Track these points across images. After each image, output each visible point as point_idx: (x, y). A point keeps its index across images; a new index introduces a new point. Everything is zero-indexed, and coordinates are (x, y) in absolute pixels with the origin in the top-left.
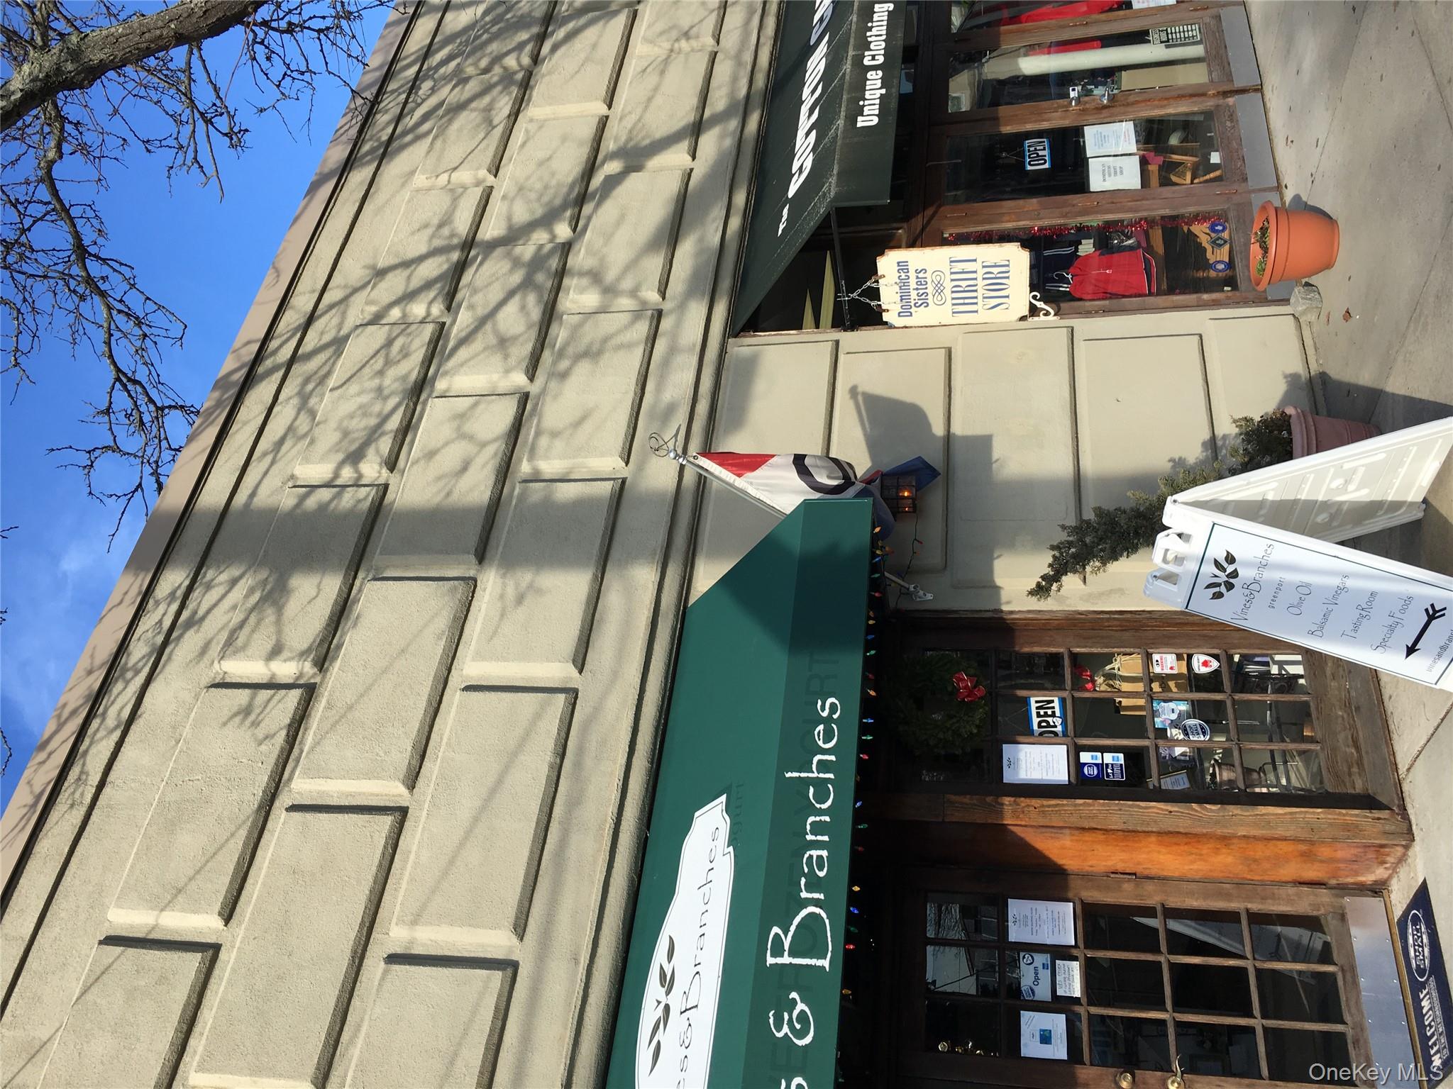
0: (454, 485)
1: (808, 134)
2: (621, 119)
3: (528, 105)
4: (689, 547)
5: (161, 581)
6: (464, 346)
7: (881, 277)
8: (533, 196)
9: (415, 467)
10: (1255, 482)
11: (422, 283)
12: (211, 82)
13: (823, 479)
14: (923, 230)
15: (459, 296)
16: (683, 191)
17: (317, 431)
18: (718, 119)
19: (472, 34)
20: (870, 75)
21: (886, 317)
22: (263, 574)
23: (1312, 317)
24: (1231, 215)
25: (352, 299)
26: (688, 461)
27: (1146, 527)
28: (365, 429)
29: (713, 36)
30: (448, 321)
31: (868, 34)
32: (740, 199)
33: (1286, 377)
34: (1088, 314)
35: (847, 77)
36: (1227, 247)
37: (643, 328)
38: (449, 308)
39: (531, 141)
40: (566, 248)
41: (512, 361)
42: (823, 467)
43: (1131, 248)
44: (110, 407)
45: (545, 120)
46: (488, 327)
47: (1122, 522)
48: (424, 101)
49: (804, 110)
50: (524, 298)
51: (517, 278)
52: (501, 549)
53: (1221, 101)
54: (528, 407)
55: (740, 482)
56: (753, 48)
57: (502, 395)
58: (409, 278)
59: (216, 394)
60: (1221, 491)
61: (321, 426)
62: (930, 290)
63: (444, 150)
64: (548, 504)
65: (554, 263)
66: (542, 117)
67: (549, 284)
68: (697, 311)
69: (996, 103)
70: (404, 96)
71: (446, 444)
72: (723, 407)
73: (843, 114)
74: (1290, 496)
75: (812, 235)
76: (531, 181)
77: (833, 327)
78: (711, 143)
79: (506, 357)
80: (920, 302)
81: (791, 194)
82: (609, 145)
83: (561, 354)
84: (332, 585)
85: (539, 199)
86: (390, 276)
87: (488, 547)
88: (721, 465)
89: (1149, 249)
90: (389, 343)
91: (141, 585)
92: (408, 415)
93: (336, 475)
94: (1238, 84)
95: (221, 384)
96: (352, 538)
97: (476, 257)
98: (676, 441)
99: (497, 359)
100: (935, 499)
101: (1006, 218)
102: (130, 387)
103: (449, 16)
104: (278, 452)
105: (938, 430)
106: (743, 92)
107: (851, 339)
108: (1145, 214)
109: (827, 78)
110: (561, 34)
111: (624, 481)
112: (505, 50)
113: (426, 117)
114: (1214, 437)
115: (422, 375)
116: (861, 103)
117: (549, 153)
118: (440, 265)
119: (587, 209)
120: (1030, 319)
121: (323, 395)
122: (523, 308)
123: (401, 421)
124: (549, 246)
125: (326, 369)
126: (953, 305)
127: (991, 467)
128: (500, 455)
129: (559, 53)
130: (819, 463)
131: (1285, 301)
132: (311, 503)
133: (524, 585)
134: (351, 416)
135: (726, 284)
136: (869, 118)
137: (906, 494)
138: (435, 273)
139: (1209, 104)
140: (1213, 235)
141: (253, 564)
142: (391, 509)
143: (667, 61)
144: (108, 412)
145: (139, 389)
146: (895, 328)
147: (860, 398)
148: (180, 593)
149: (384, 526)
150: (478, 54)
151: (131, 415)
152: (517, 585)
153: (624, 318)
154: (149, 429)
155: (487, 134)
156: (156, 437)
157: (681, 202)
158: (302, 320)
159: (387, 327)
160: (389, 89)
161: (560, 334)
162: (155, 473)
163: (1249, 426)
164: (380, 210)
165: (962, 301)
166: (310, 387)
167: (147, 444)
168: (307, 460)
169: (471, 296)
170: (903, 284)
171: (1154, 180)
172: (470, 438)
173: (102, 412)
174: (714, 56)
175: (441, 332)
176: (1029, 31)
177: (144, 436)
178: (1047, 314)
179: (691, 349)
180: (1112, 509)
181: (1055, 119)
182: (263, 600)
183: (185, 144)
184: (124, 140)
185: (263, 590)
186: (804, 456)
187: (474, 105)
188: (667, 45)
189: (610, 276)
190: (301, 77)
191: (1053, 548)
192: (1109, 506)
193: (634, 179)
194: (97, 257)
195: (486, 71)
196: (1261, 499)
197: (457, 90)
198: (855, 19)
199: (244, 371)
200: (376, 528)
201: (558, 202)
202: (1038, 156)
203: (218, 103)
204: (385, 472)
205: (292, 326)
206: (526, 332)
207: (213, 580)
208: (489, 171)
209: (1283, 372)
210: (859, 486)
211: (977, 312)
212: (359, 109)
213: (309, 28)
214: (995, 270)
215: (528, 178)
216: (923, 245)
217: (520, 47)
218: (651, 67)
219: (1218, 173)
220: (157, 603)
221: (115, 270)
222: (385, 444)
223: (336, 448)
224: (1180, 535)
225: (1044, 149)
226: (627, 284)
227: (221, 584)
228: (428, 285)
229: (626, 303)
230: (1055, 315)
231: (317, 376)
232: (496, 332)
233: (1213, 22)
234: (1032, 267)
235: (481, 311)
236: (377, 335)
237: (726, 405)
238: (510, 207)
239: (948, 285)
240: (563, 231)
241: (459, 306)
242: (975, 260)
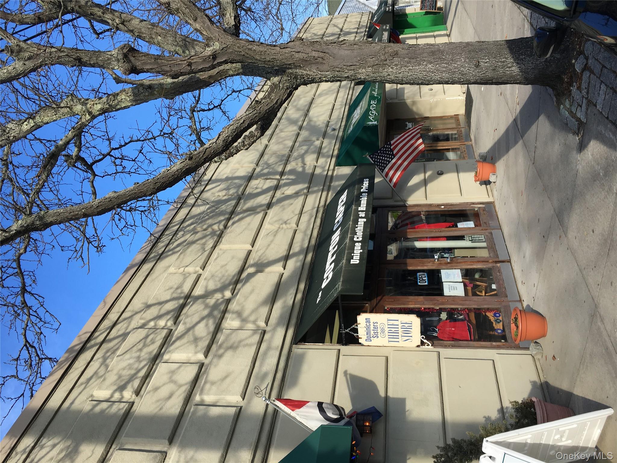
0: (164, 405)
1: (331, 264)
2: (257, 252)
3: (220, 244)
4: (267, 443)
5: (21, 443)
6: (179, 341)
7: (359, 324)
8: (217, 279)
9: (148, 395)
10: (522, 434)
11: (165, 312)
12: (94, 227)
13: (331, 415)
14: (376, 305)
15: (180, 318)
16: (279, 282)
17: (107, 375)
18: (296, 254)
19: (202, 216)
20: (356, 244)
21: (360, 341)
22: (69, 443)
23: (539, 356)
24: (502, 310)
25: (135, 316)
26: (271, 402)
27: (475, 450)
28: (129, 375)
29: (296, 224)
30: (174, 328)
31: (356, 229)
32: (302, 286)
33: (531, 382)
34: (445, 347)
35: (347, 244)
36: (501, 323)
37: (257, 338)
38: (175, 323)
39: (219, 258)
40: (228, 301)
41: (199, 348)
42: (330, 409)
43: (462, 320)
44: (19, 357)
45: (226, 250)
46: (191, 332)
47: (465, 447)
48: (179, 239)
49: (330, 254)
50: (208, 321)
51: (206, 312)
52: (180, 438)
53: (494, 265)
54: (203, 370)
55: (293, 414)
56: (311, 229)
57: (192, 363)
58: (160, 309)
59: (67, 355)
60: (507, 438)
61: (110, 373)
62: (379, 331)
63: (184, 258)
64: (205, 416)
65: (222, 307)
66: (225, 249)
67: (219, 316)
68: (280, 332)
69: (406, 257)
70: (171, 237)
71: (164, 384)
72: (288, 375)
73: (345, 258)
74: (538, 442)
75: (332, 304)
76: (217, 273)
77: (338, 343)
78: (292, 264)
79: (196, 346)
80: (375, 336)
81: (323, 287)
82: (251, 261)
83: (220, 347)
84: (100, 450)
85: (219, 281)
86: (153, 308)
87: (175, 436)
88: (285, 405)
89: (469, 321)
90: (147, 337)
91: (11, 444)
92: (149, 370)
93: (112, 396)
94: (501, 259)
95: (70, 351)
96: (113, 427)
97: (190, 302)
98: (266, 390)
99: (192, 348)
100: (380, 427)
101: (411, 303)
102: (30, 349)
103: (194, 209)
104: (88, 383)
105: (382, 394)
106: (306, 245)
107: (345, 349)
108: (467, 307)
109: (339, 243)
110: (237, 218)
111: (241, 408)
112: (214, 223)
113: (178, 245)
114: (502, 407)
115: (158, 352)
116: (352, 254)
117: (226, 262)
118: (175, 305)
119: (239, 286)
120: (421, 347)
121: (113, 358)
122: (207, 325)
123: (146, 373)
124: (221, 300)
125: (117, 346)
126: (389, 338)
127: (405, 414)
128: (187, 392)
129: (235, 225)
130: (329, 406)
131: (527, 349)
132: (98, 409)
133: (189, 457)
134: (124, 369)
135: (294, 321)
136: (355, 260)
137: (367, 424)
138: (172, 308)
139: (490, 265)
140: (496, 318)
141: (65, 438)
142: (133, 414)
143: (277, 232)
144: (17, 359)
145: (34, 350)
146: (364, 346)
147: (348, 376)
148: (28, 450)
149: (129, 423)
150: (203, 224)
151: (27, 361)
152: (186, 457)
153: (250, 333)
154: (33, 368)
155: (202, 254)
156: (36, 372)
157: (278, 286)
158: (111, 324)
159: (147, 330)
160: (165, 234)
161: (221, 338)
162: (31, 388)
163: (517, 405)
164: (153, 280)
165: (392, 337)
166: (108, 354)
167: (31, 375)
168: (100, 388)
169: (185, 319)
170: (368, 328)
171: (470, 293)
172: (175, 382)
173: (15, 360)
174: (295, 232)
175: (170, 332)
176: (418, 232)
177: (30, 371)
178: (428, 345)
179: (277, 349)
180: (460, 439)
181: (429, 265)
182: (66, 456)
183: (78, 249)
184: (53, 246)
185: (67, 451)
186: (322, 403)
187: (198, 242)
188: (277, 226)
189: (245, 314)
190: (131, 228)
191: (434, 457)
192: (458, 438)
193: (259, 276)
194: (30, 293)
195: (205, 230)
196: (525, 442)
197: (192, 236)
198: (351, 223)
199: (81, 345)
200: (125, 424)
201: (227, 282)
202: (423, 279)
203: (96, 235)
204: (134, 396)
205: (106, 327)
206: (206, 336)
207: (45, 444)
208: (201, 268)
209: (530, 380)
210: (346, 419)
211: (398, 342)
212: (152, 241)
213: (138, 210)
214: (406, 325)
215: (216, 272)
216: (376, 312)
217: (220, 222)
218: (271, 233)
219: (495, 292)
220: (17, 454)
221: (36, 299)
222: (136, 383)
223: (114, 383)
224: (490, 457)
225: (425, 277)
226: (252, 318)
227: (48, 446)
228: (168, 313)
229: (251, 326)
230: (432, 346)
231: (112, 349)
232: (194, 335)
233: (489, 235)
234: (421, 324)
235: (188, 326)
236: (142, 333)
237: (290, 375)
238: (207, 283)
239: (387, 330)
240: (228, 294)
241: (180, 323)
242: (398, 320)
